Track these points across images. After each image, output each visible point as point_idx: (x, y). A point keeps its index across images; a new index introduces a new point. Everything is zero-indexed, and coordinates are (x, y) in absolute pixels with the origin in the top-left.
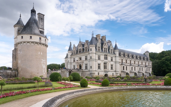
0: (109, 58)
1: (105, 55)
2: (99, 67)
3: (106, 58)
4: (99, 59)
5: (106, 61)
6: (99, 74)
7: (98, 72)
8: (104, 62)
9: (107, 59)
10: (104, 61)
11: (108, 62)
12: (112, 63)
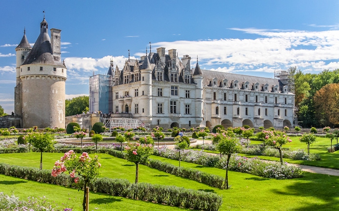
0: (182, 93)
1: (172, 87)
2: (160, 111)
3: (174, 92)
4: (160, 94)
5: (174, 97)
6: (160, 123)
7: (158, 118)
8: (170, 99)
9: (176, 94)
10: (169, 97)
11: (179, 99)
12: (188, 101)
